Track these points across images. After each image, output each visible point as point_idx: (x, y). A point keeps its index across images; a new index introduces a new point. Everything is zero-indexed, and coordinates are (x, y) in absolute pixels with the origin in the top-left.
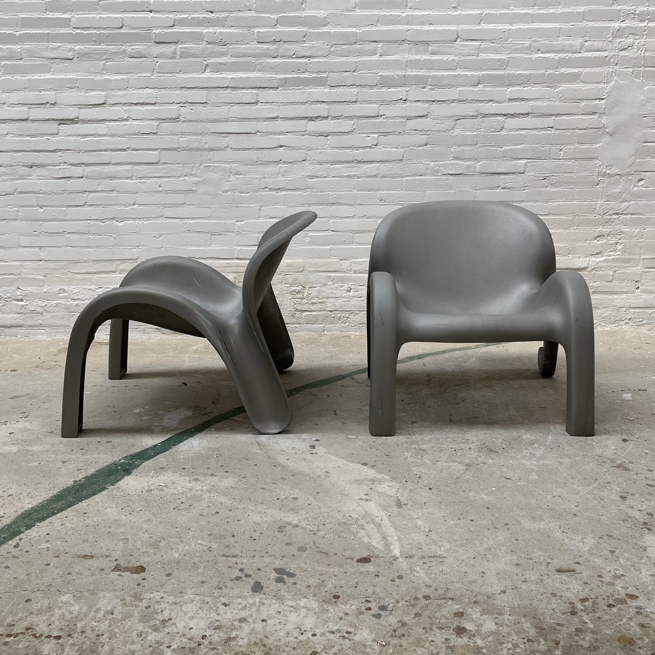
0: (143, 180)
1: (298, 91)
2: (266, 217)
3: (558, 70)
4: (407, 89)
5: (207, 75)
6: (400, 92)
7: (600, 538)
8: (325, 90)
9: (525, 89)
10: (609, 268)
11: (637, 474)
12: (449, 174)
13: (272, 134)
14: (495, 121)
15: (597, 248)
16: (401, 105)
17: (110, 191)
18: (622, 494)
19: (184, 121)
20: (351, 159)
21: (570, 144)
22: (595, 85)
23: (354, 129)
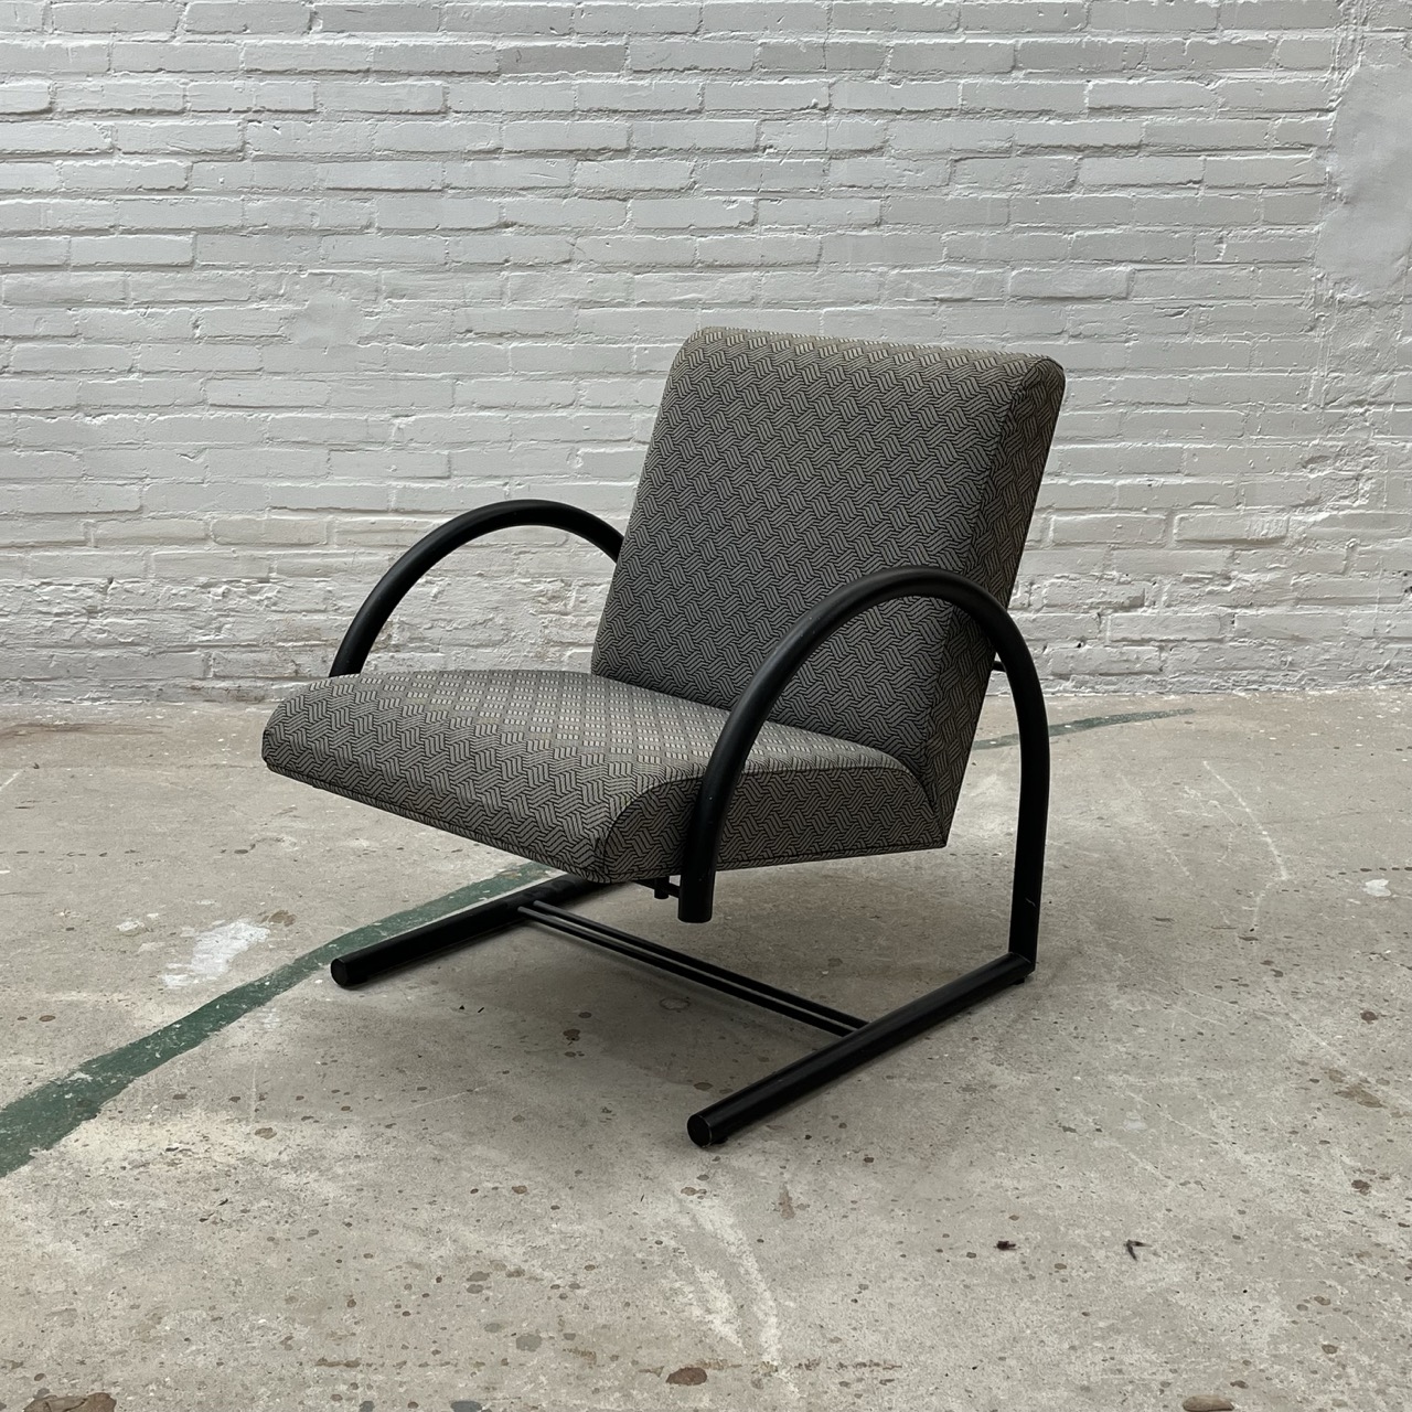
0: (153, 310)
1: (550, 83)
2: (470, 406)
3: (1215, 34)
4: (831, 81)
5: (314, 38)
6: (813, 86)
7: (1299, 1307)
8: (622, 81)
9: (1131, 82)
10: (1337, 539)
11: (1396, 1115)
12: (936, 299)
13: (484, 194)
14: (1056, 164)
15: (1308, 489)
16: (815, 121)
17: (68, 337)
18: (1357, 1177)
19: (257, 159)
20: (686, 258)
21: (1244, 225)
22: (1311, 75)
23: (695, 183)
